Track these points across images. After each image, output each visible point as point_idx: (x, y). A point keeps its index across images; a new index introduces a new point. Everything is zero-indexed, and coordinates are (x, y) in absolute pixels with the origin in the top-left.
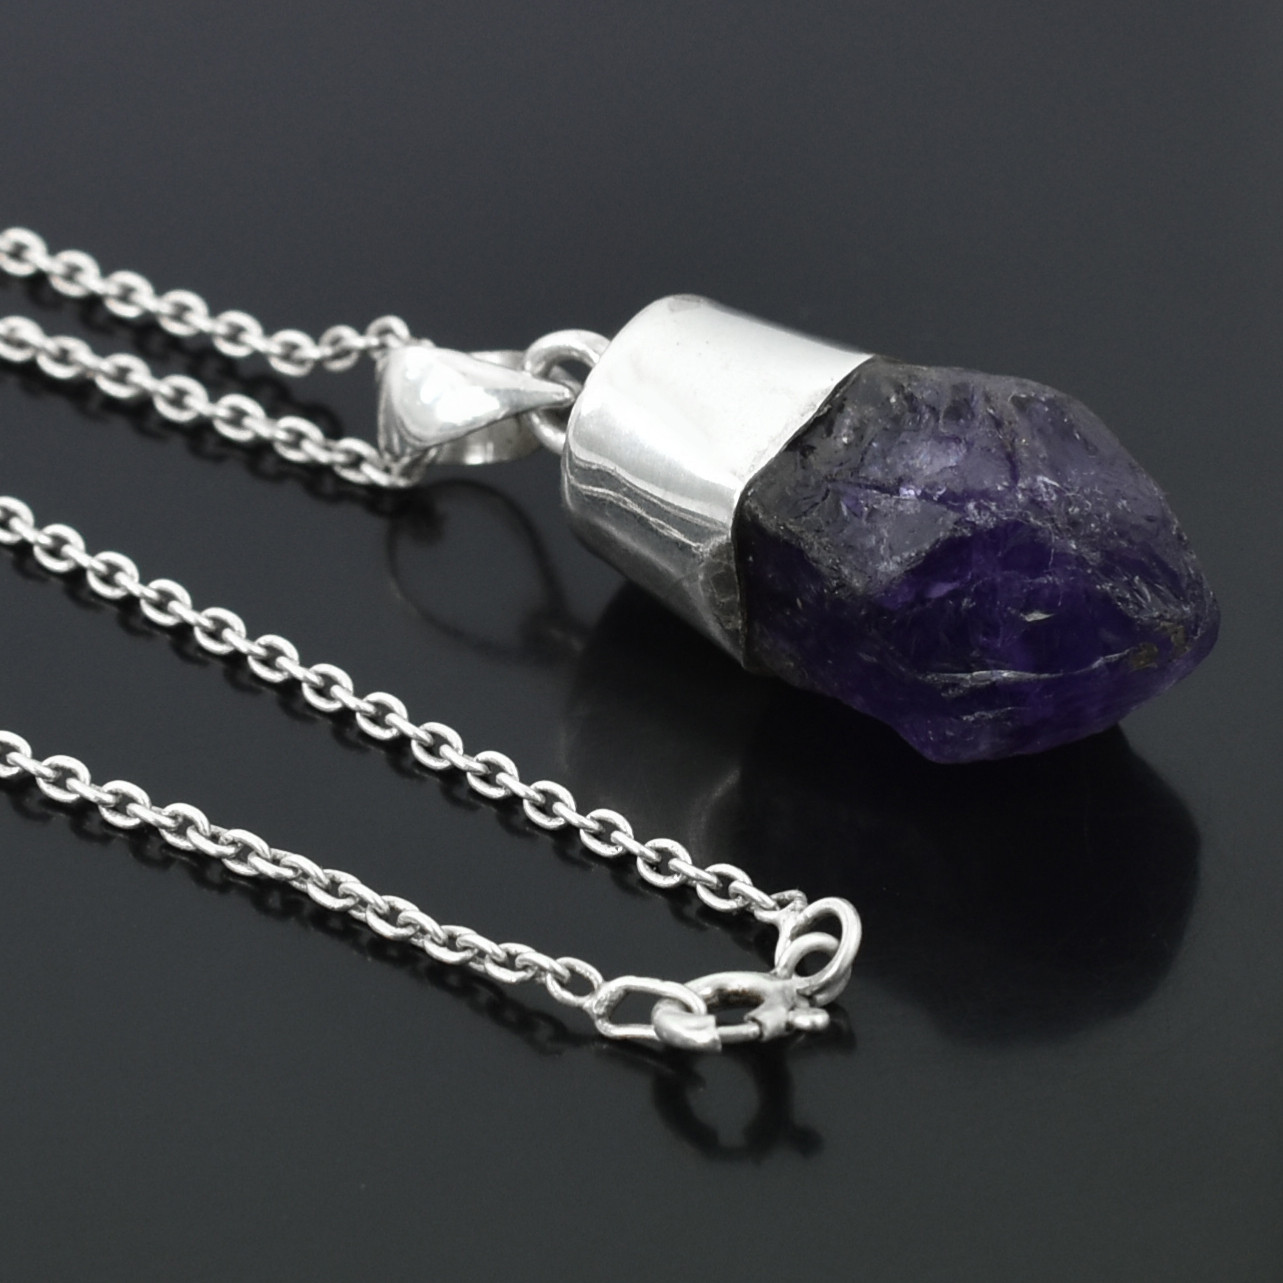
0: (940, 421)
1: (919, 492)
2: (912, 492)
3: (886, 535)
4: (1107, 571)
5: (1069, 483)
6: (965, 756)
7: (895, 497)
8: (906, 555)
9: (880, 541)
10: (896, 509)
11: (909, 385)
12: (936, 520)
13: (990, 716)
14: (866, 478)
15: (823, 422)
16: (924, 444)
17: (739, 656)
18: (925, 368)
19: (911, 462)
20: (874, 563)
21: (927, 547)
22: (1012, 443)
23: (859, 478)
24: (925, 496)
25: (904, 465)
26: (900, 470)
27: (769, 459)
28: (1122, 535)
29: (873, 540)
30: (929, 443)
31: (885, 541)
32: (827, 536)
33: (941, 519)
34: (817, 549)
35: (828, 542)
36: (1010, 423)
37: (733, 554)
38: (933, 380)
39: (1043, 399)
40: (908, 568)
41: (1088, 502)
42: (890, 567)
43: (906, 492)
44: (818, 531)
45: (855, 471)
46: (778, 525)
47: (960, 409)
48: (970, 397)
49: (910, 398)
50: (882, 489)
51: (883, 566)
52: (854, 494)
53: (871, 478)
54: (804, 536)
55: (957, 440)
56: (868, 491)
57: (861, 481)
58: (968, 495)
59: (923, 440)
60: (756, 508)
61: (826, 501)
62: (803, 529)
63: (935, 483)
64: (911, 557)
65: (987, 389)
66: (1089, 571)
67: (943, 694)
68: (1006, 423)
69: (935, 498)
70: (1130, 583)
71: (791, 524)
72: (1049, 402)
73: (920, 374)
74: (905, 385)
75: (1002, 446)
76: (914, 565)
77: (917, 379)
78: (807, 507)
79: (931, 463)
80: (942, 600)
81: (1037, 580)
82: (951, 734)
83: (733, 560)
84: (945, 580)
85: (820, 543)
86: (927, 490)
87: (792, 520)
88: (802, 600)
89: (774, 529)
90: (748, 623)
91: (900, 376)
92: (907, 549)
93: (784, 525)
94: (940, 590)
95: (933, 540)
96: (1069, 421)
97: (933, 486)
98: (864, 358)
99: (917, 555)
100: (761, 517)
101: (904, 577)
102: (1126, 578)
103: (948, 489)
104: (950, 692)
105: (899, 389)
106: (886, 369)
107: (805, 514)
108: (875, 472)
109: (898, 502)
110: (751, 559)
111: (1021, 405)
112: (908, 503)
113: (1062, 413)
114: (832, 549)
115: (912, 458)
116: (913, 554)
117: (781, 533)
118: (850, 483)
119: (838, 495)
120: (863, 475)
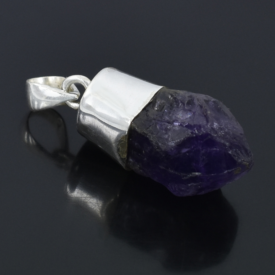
0: (185, 106)
1: (179, 124)
2: (177, 124)
3: (170, 135)
4: (231, 148)
5: (221, 124)
6: (186, 194)
7: (172, 125)
8: (177, 141)
9: (169, 137)
10: (173, 128)
11: (175, 95)
12: (185, 132)
13: (195, 184)
14: (164, 120)
15: (151, 104)
16: (180, 111)
17: (123, 165)
18: (179, 91)
19: (176, 116)
20: (167, 142)
21: (182, 139)
22: (206, 112)
23: (162, 119)
24: (181, 125)
25: (175, 117)
26: (174, 118)
27: (138, 113)
28: (235, 138)
29: (167, 136)
30: (182, 111)
31: (170, 137)
32: (155, 134)
33: (186, 132)
34: (152, 138)
35: (155, 136)
36: (205, 107)
37: (127, 138)
38: (182, 94)
39: (212, 101)
40: (177, 144)
41: (226, 129)
42: (172, 144)
43: (175, 124)
44: (152, 133)
45: (161, 117)
46: (141, 131)
47: (191, 102)
48: (193, 99)
49: (175, 98)
50: (169, 123)
51: (170, 144)
52: (161, 124)
53: (166, 120)
54: (148, 134)
55: (190, 111)
56: (164, 123)
57: (163, 120)
58: (195, 126)
59: (180, 110)
60: (135, 126)
61: (154, 125)
62: (148, 132)
63: (185, 122)
64: (178, 141)
65: (198, 98)
66: (227, 147)
67: (182, 178)
68: (204, 107)
69: (184, 126)
70: (236, 151)
71: (145, 131)
72: (214, 102)
73: (178, 92)
74: (174, 95)
75: (203, 113)
76: (178, 144)
77: (178, 94)
78: (148, 127)
79: (183, 116)
80: (185, 153)
81: (212, 149)
82: (183, 189)
83: (127, 140)
84: (186, 148)
85: (153, 137)
86: (182, 124)
87: (145, 130)
88: (144, 151)
89: (140, 132)
90: (128, 157)
91: (172, 93)
92: (177, 139)
93: (143, 131)
94: (184, 150)
95: (184, 137)
96: (220, 107)
97: (184, 123)
98: (162, 87)
99: (180, 141)
100: (136, 128)
101: (176, 147)
102: (234, 150)
103: (188, 124)
104: (185, 178)
105: (172, 96)
106: (168, 90)
107: (148, 128)
108: (167, 118)
109: (173, 126)
110: (131, 139)
111: (207, 102)
112: (176, 127)
113: (218, 105)
114: (156, 138)
115: (177, 115)
116: (179, 141)
117: (142, 133)
118: (159, 120)
119: (156, 124)
120: (164, 119)
